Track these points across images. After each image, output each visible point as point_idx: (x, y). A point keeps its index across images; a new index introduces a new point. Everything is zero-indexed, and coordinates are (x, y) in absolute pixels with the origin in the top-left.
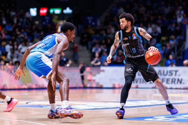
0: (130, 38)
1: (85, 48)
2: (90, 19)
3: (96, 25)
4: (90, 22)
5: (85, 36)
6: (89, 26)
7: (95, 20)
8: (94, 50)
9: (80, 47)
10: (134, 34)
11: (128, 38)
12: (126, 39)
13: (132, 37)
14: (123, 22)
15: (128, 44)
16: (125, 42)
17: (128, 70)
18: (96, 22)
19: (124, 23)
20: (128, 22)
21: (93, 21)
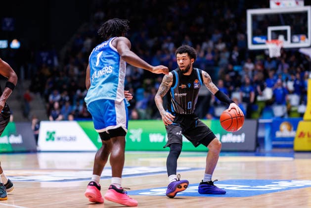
0: (189, 86)
1: (38, 95)
2: (44, 55)
3: (52, 64)
4: (44, 59)
5: (37, 79)
6: (44, 65)
7: (50, 57)
8: (51, 98)
9: (32, 95)
10: (196, 81)
11: (187, 86)
12: (183, 86)
13: (193, 85)
14: (184, 59)
15: (185, 94)
16: (181, 91)
17: (177, 133)
18: (53, 60)
19: (187, 61)
20: (190, 59)
21: (48, 58)
